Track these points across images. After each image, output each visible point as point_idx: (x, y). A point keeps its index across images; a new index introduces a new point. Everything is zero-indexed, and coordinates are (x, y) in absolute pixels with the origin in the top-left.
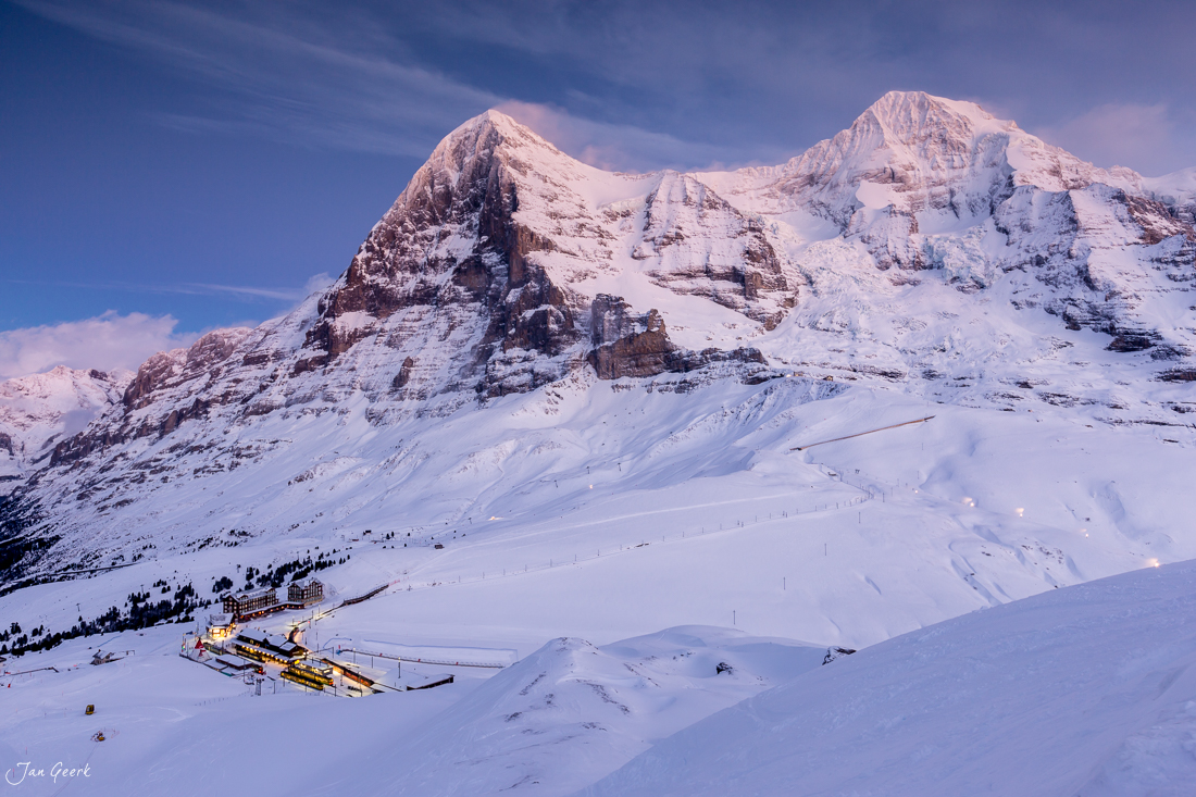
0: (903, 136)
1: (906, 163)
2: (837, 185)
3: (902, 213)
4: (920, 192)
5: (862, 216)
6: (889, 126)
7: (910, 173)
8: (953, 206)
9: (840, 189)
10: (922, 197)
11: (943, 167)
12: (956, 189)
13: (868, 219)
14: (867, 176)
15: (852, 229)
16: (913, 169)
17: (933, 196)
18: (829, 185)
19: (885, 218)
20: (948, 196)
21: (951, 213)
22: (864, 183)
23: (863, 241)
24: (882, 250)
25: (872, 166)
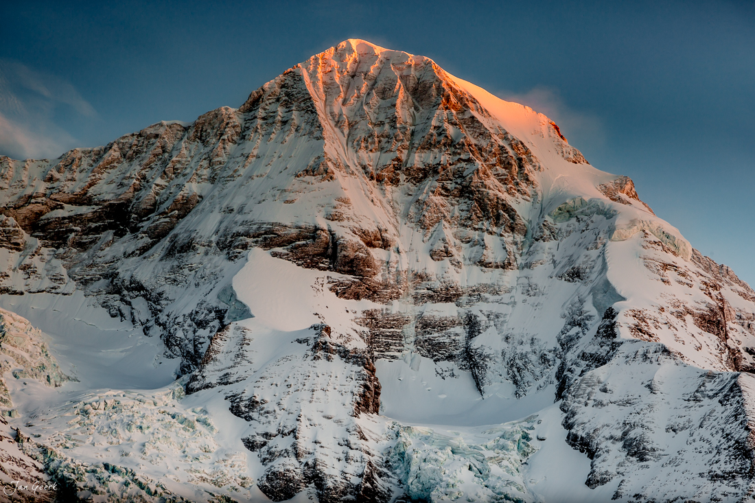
0: (369, 157)
1: (371, 228)
2: (189, 247)
3: (345, 355)
4: (396, 307)
5: (244, 342)
6: (338, 123)
7: (377, 254)
8: (472, 361)
9: (194, 259)
10: (400, 322)
11: (458, 256)
12: (482, 319)
13: (256, 353)
14: (270, 238)
15: (211, 373)
16: (386, 245)
17: (426, 325)
18: (166, 242)
19: (300, 362)
20: (460, 332)
21: (464, 378)
22: (258, 256)
23: (236, 411)
24: (280, 444)
25: (286, 217)
